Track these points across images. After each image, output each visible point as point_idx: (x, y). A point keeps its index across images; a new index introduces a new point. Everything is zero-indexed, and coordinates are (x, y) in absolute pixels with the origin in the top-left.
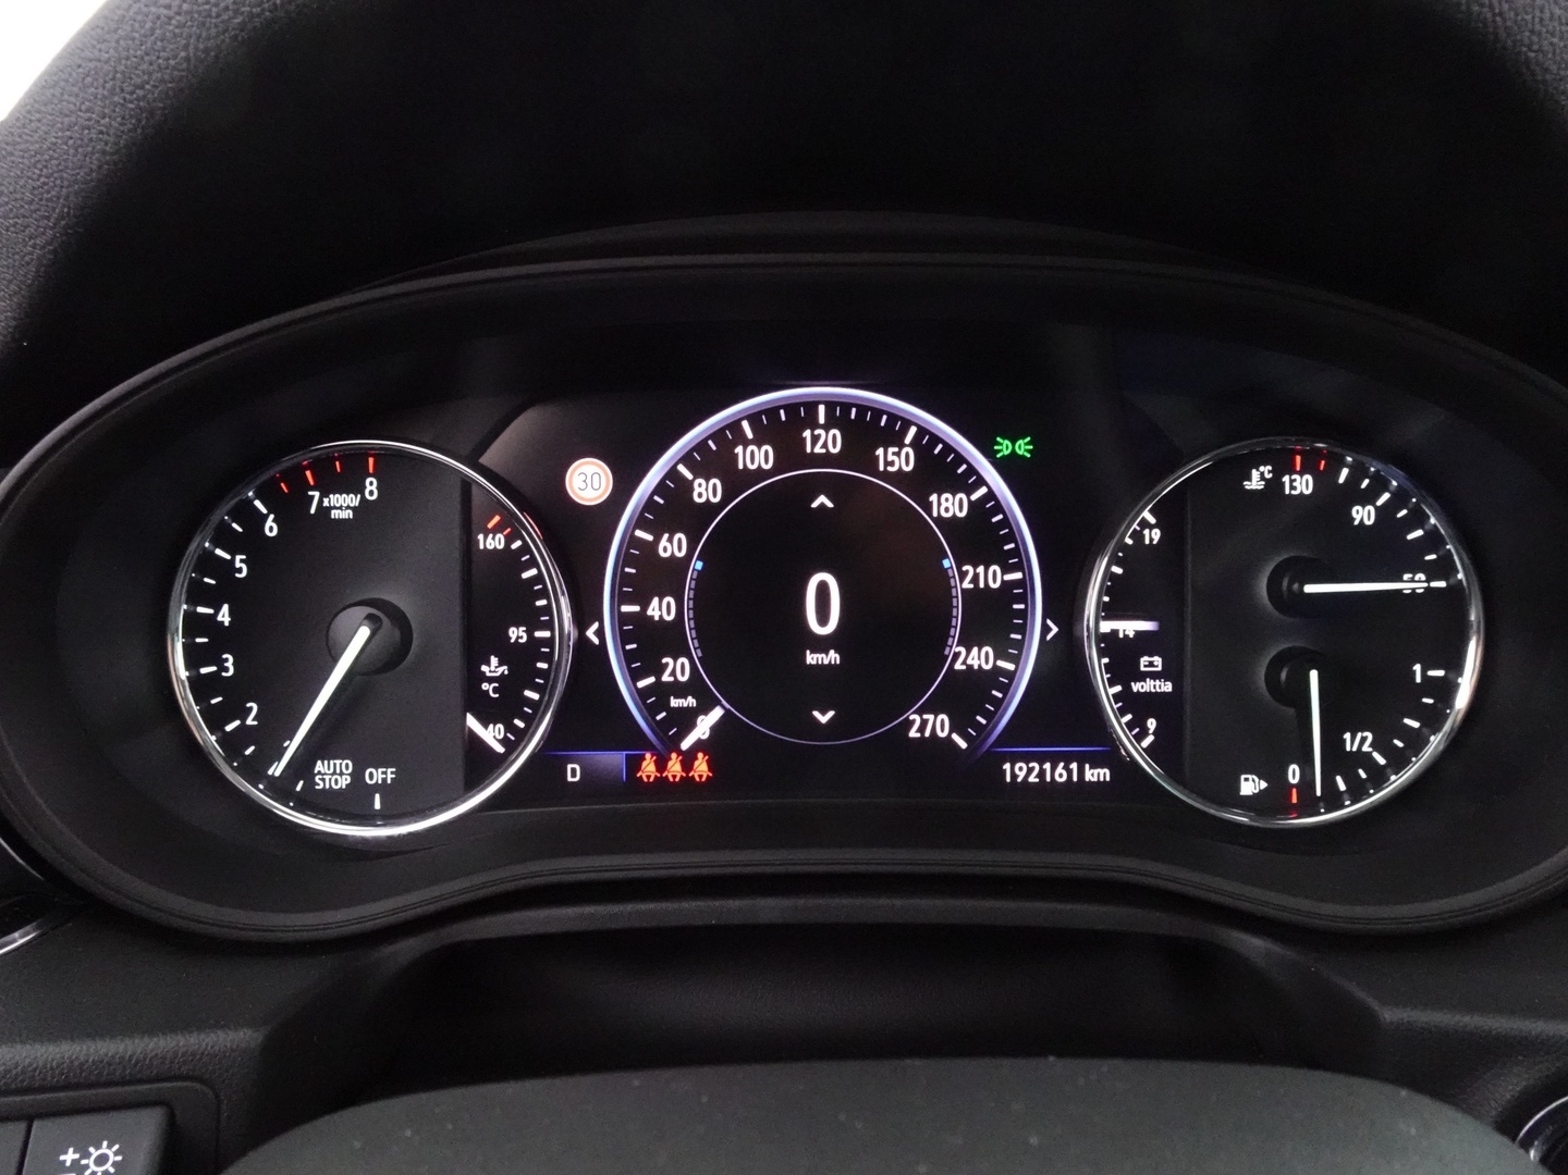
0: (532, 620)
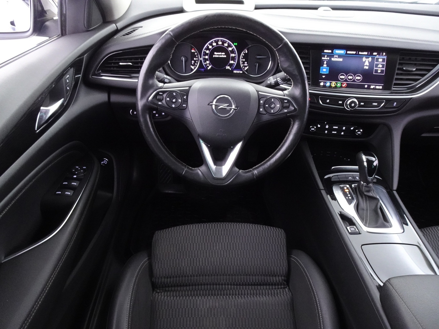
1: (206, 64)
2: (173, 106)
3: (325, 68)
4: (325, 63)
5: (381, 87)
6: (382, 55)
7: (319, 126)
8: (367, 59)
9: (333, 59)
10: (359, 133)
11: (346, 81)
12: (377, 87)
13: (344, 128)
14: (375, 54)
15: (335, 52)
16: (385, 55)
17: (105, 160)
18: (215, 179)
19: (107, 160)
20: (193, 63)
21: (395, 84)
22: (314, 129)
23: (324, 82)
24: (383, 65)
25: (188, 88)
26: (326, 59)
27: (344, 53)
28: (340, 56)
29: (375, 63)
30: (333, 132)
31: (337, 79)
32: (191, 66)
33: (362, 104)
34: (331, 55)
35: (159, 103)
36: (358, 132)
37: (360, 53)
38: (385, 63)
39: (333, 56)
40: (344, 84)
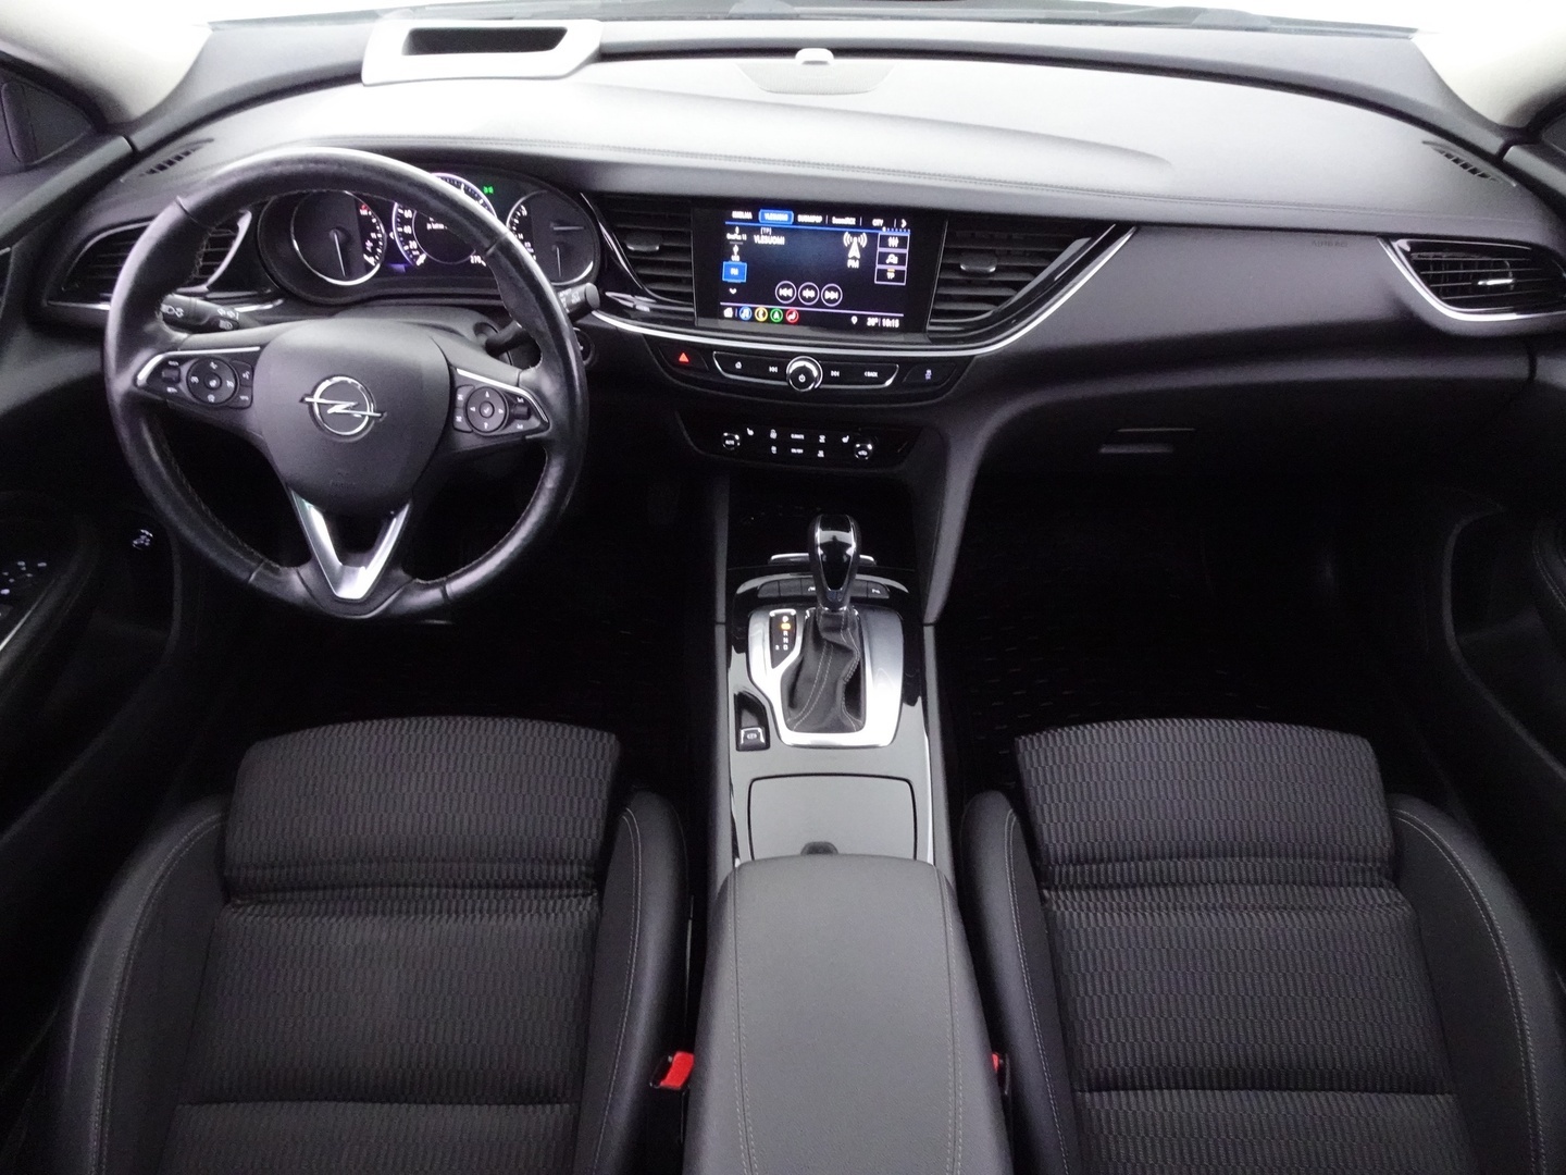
0: (376, 232)
1: (410, 250)
2: (211, 398)
3: (735, 266)
4: (736, 249)
5: (896, 323)
6: (899, 226)
7: (751, 433)
8: (855, 238)
9: (758, 239)
10: (864, 453)
11: (796, 303)
12: (887, 323)
13: (822, 439)
14: (877, 222)
15: (763, 218)
16: (907, 227)
17: (144, 534)
18: (340, 602)
19: (148, 537)
20: (369, 249)
21: (938, 314)
22: (732, 442)
23: (734, 308)
24: (901, 258)
25: (257, 349)
26: (739, 238)
27: (789, 220)
28: (777, 231)
29: (880, 250)
30: (794, 451)
31: (770, 299)
32: (365, 257)
33: (835, 374)
34: (751, 229)
35: (170, 390)
36: (860, 449)
37: (836, 221)
38: (906, 251)
39: (757, 231)
40: (791, 313)
